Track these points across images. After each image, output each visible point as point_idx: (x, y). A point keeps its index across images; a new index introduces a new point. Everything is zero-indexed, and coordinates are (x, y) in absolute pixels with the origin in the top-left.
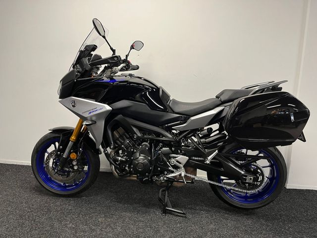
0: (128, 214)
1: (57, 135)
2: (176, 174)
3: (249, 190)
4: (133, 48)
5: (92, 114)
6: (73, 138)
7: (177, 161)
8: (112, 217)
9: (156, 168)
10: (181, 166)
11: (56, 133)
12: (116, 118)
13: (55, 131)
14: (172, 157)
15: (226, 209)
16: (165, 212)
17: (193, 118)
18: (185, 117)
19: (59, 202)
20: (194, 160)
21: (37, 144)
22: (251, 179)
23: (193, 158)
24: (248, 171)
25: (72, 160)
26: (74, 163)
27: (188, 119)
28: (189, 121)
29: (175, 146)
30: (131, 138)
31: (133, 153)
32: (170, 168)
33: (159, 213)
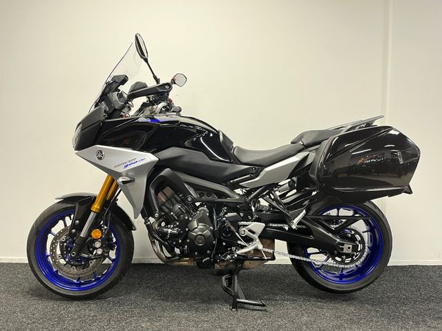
0: (183, 314)
1: (69, 205)
2: (250, 248)
4: (175, 83)
5: (129, 168)
6: (96, 207)
7: (250, 231)
9: (220, 242)
10: (256, 236)
11: (67, 203)
12: (161, 174)
13: (67, 200)
14: (241, 225)
15: (317, 297)
16: (236, 305)
17: (267, 169)
18: (257, 168)
19: (73, 307)
20: (272, 227)
21: (36, 221)
22: (349, 248)
23: (271, 225)
24: (344, 237)
25: (94, 241)
26: (98, 245)
27: (261, 171)
28: (262, 173)
29: (245, 210)
30: (183, 201)
31: (188, 222)
32: (239, 242)
33: (226, 308)
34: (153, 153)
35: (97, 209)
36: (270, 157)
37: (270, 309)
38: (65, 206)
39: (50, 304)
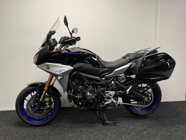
0: (84, 129)
1: (33, 88)
2: (109, 102)
3: (145, 105)
4: (74, 32)
5: (61, 72)
6: (46, 88)
7: (110, 95)
8: (76, 133)
9: (98, 100)
10: (112, 97)
14: (106, 93)
15: (133, 118)
16: (104, 124)
17: (116, 70)
20: (118, 93)
22: (147, 99)
23: (117, 92)
24: (145, 95)
25: (46, 102)
26: (47, 104)
27: (113, 71)
29: (107, 87)
32: (105, 99)
33: (101, 125)
34: (71, 66)
35: (46, 89)
36: (117, 65)
37: (118, 124)
38: (31, 88)
39: (28, 129)
